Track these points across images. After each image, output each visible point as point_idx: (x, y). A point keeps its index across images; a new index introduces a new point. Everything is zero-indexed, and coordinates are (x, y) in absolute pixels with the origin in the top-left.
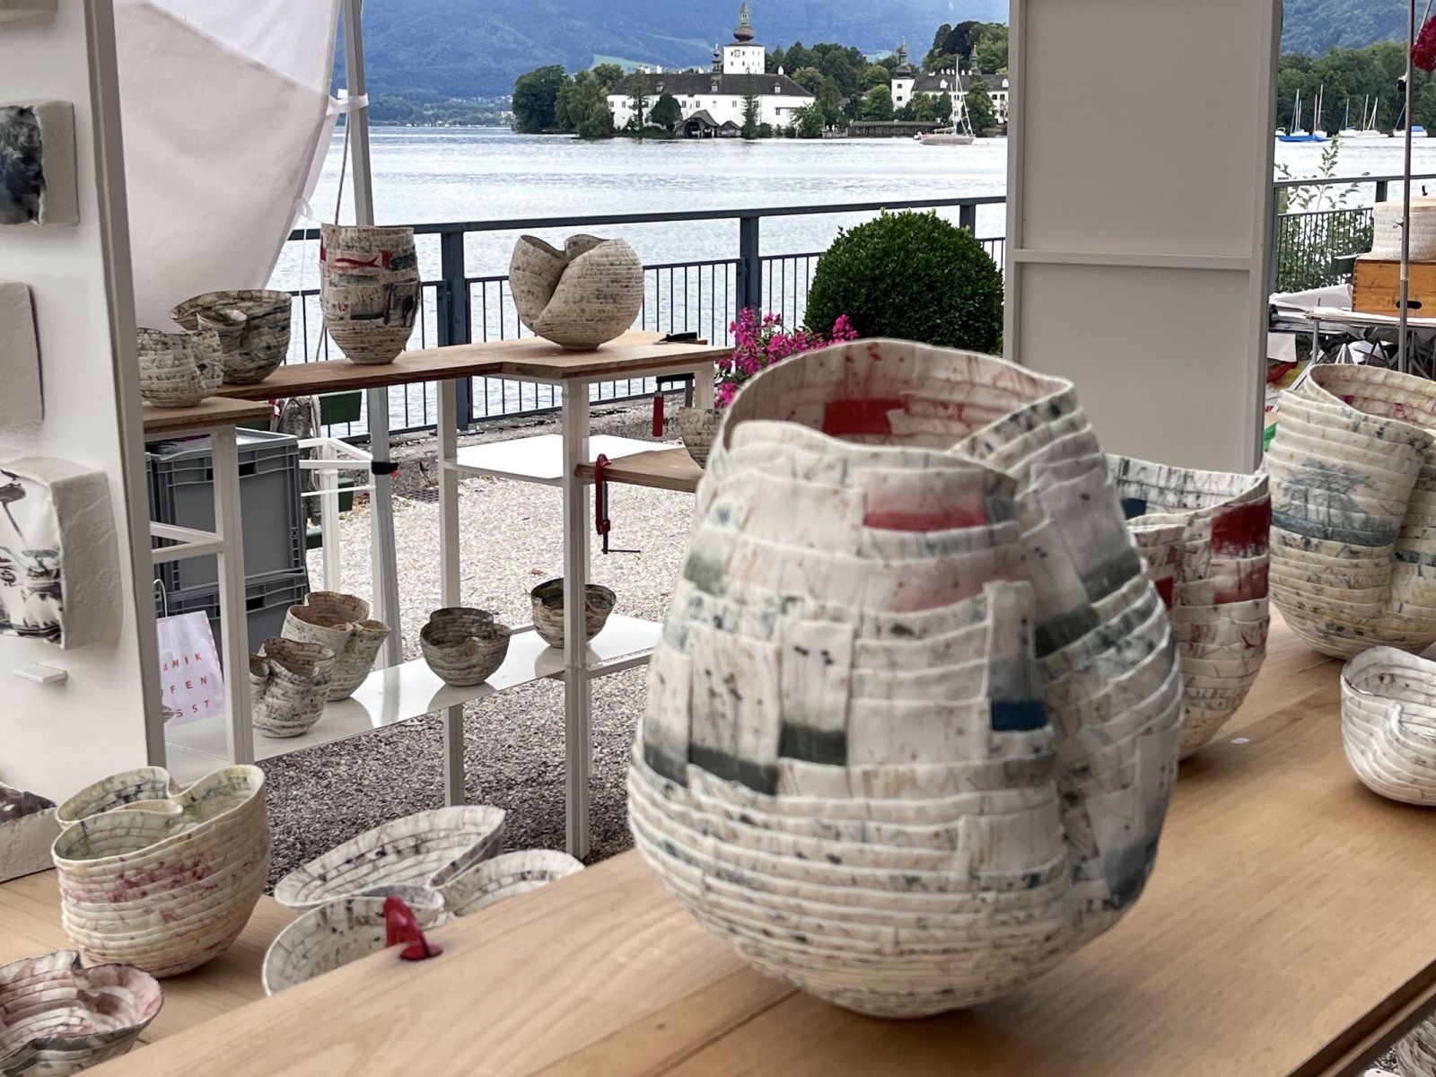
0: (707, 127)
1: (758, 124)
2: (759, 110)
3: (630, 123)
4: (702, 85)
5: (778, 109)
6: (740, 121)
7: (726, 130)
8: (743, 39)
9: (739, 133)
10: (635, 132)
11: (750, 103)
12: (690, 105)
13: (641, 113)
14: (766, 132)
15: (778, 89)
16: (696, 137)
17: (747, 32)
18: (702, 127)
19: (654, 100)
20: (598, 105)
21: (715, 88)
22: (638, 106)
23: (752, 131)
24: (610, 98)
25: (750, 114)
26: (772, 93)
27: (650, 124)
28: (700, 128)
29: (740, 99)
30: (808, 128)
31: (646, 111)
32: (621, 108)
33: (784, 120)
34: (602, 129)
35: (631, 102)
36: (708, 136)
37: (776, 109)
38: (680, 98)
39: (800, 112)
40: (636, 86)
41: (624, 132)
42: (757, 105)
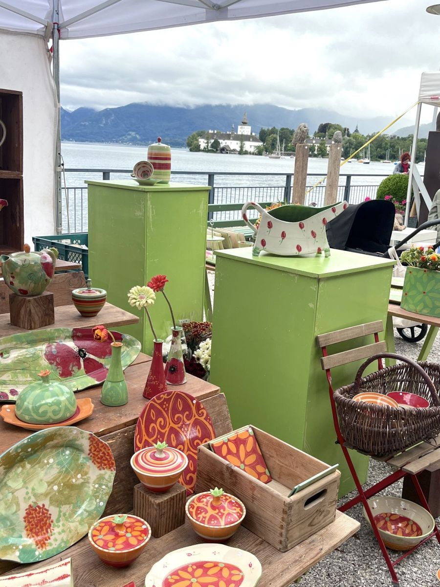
2: (244, 146)
3: (205, 148)
4: (228, 137)
5: (251, 146)
6: (238, 149)
7: (234, 151)
8: (244, 123)
9: (237, 153)
11: (242, 144)
12: (223, 143)
13: (208, 145)
14: (246, 153)
15: (251, 140)
16: (223, 153)
18: (225, 150)
19: (212, 141)
20: (195, 142)
21: (231, 138)
23: (242, 152)
24: (200, 140)
27: (211, 148)
29: (239, 142)
32: (202, 143)
33: (252, 150)
34: (196, 149)
35: (206, 141)
36: (227, 153)
38: (221, 141)
39: (258, 147)
40: (208, 137)
41: (203, 151)
42: (244, 144)
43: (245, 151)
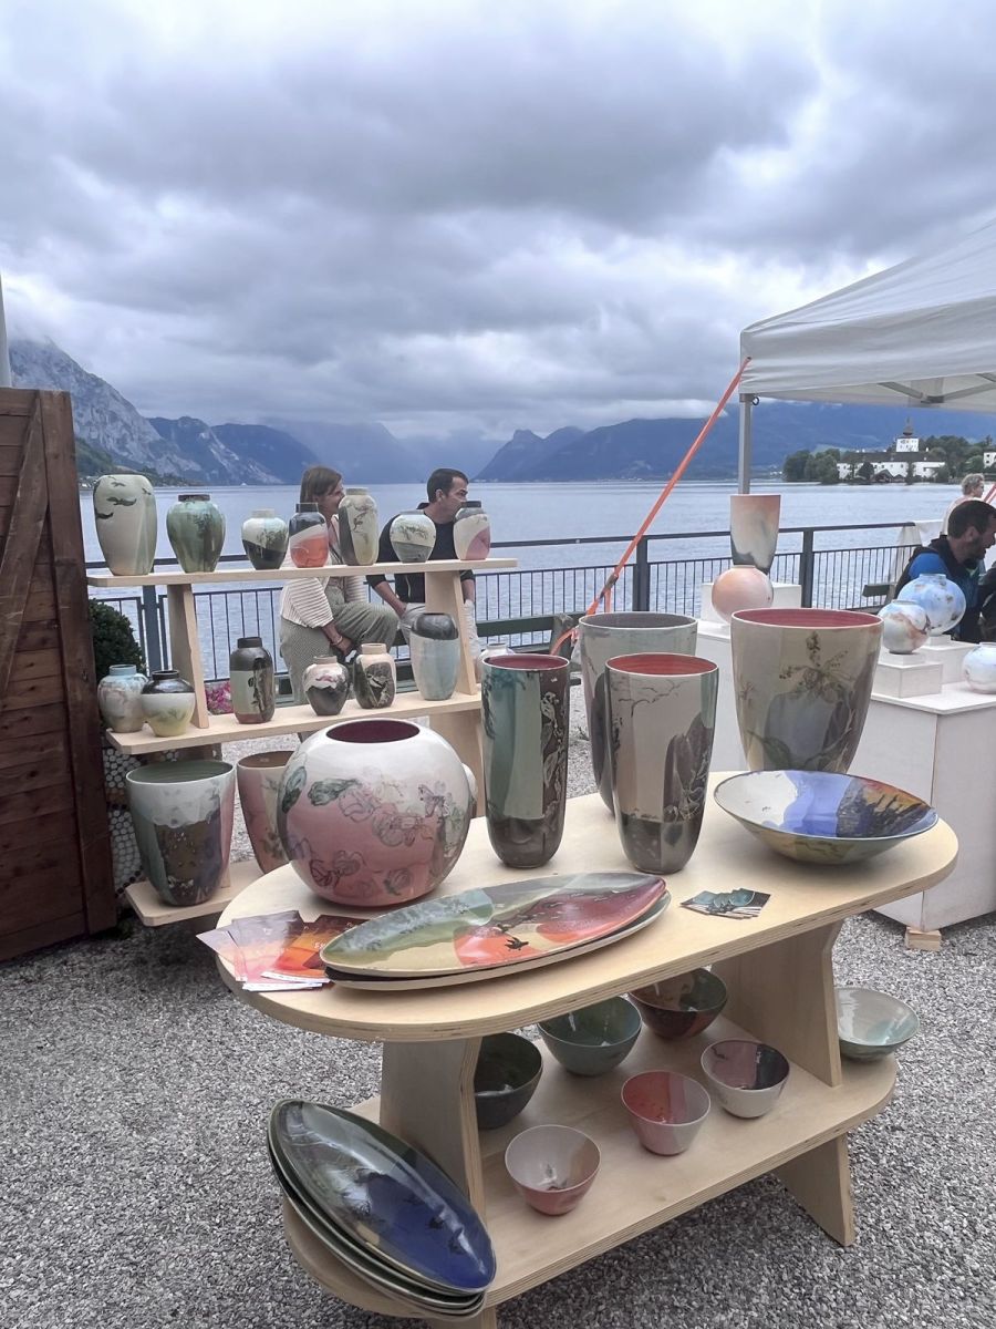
1: (914, 476)
3: (848, 476)
4: (885, 457)
5: (925, 469)
6: (905, 474)
7: (898, 479)
8: (908, 435)
9: (904, 480)
10: (850, 480)
11: (910, 466)
12: (879, 467)
13: (853, 472)
14: (918, 479)
15: (925, 459)
16: (883, 483)
17: (910, 430)
18: (886, 478)
19: (860, 465)
20: (832, 469)
21: (891, 459)
22: (852, 468)
23: (911, 479)
24: (838, 465)
25: (910, 471)
26: (921, 460)
27: (858, 477)
29: (905, 464)
30: (941, 478)
31: (856, 470)
32: (844, 469)
33: (928, 474)
34: (834, 479)
35: (849, 466)
36: (888, 482)
37: (923, 468)
38: (874, 464)
39: (936, 469)
40: (851, 459)
41: (844, 481)
42: (914, 466)
43: (917, 476)
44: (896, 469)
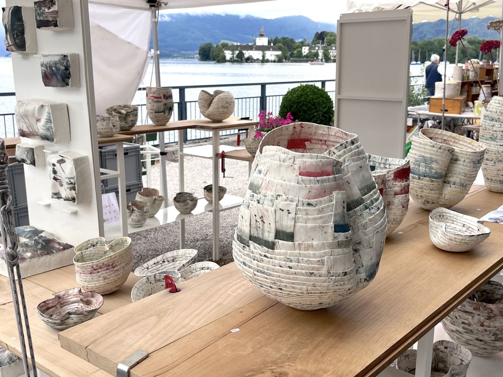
0: (252, 60)
1: (266, 59)
2: (266, 55)
3: (231, 59)
4: (250, 48)
6: (261, 58)
7: (257, 60)
8: (262, 35)
9: (260, 61)
10: (232, 61)
11: (263, 53)
12: (247, 54)
13: (233, 56)
14: (268, 61)
15: (271, 49)
16: (248, 62)
17: (263, 34)
18: (250, 59)
19: (237, 52)
20: (222, 54)
21: (254, 49)
22: (233, 54)
23: (264, 61)
24: (225, 52)
25: (263, 56)
26: (269, 50)
27: (236, 59)
28: (249, 60)
29: (261, 52)
30: (280, 60)
31: (235, 55)
32: (228, 54)
33: (273, 58)
34: (222, 60)
35: (231, 53)
36: (252, 62)
37: (271, 55)
38: (244, 52)
39: (277, 56)
40: (232, 48)
41: (229, 61)
44: (256, 55)
